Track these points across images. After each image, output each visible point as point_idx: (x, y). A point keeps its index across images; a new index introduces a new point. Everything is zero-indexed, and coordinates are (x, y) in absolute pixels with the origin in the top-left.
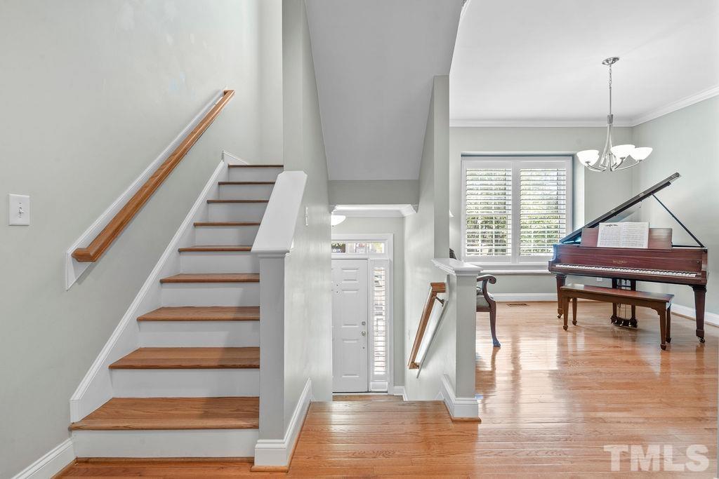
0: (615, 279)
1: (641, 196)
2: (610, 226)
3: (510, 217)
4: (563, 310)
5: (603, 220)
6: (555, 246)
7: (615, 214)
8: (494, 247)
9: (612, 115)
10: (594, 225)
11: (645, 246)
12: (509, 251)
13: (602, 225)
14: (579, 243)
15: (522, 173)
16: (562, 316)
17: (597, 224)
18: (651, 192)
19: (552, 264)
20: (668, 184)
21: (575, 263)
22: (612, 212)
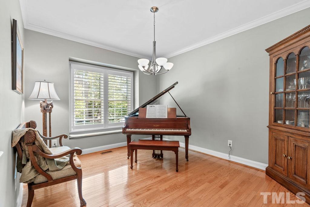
0: (154, 135)
1: (164, 92)
2: (152, 106)
3: (103, 101)
4: (130, 154)
5: (148, 104)
6: (126, 118)
7: (153, 101)
8: (93, 119)
9: (155, 42)
10: (144, 106)
11: (166, 117)
12: (103, 121)
13: (148, 106)
14: (137, 115)
15: (109, 77)
16: (130, 157)
17: (146, 106)
18: (167, 91)
19: (124, 129)
20: (174, 87)
21: (136, 127)
22: (152, 100)
